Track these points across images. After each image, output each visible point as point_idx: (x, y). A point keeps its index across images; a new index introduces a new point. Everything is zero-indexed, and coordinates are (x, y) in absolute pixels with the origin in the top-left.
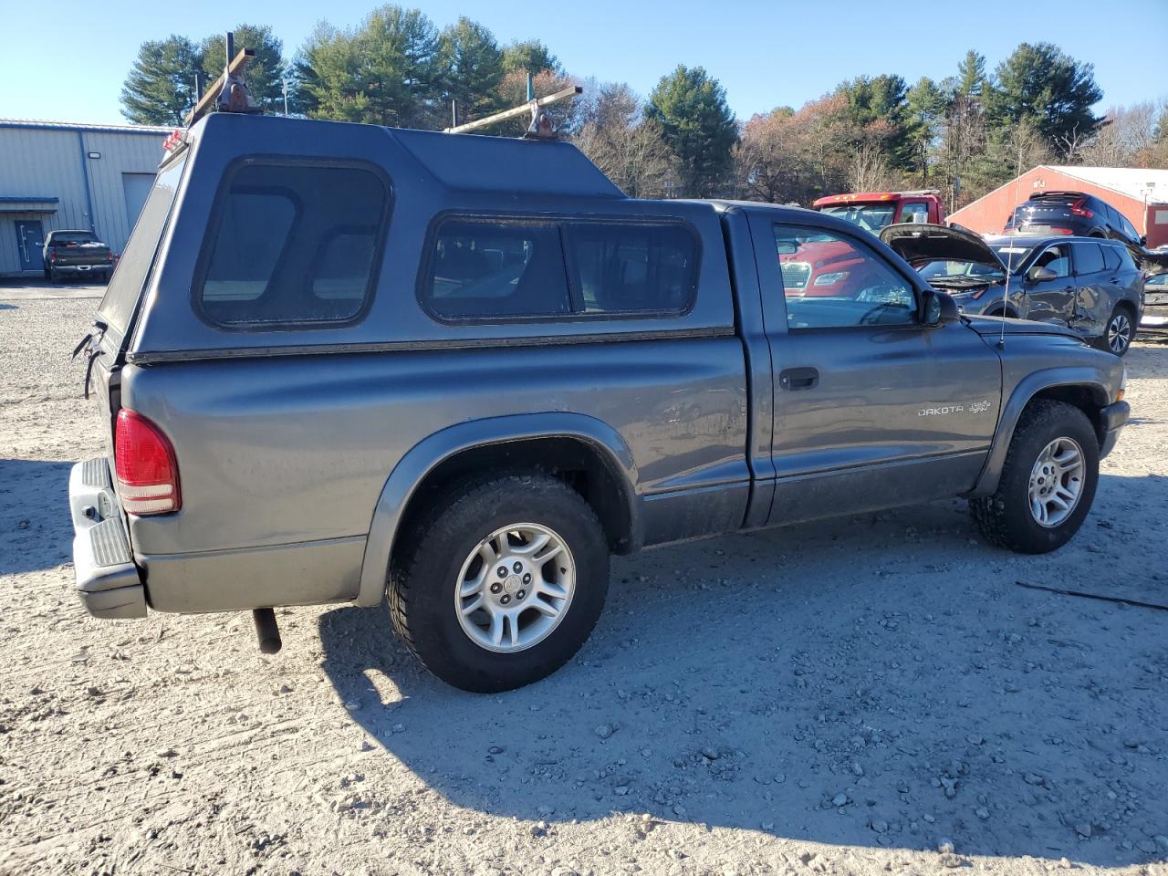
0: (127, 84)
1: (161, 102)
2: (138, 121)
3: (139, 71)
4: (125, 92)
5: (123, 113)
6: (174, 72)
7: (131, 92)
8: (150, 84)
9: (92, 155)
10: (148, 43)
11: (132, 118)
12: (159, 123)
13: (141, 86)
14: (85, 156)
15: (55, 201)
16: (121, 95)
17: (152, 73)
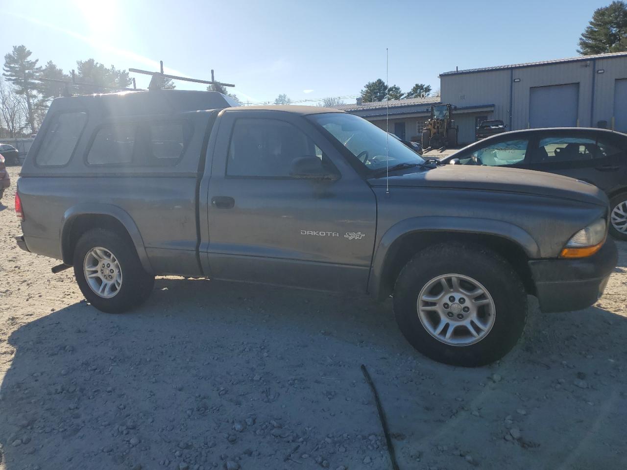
0: (583, 35)
1: (601, 41)
2: (585, 54)
3: (591, 26)
4: (581, 39)
5: (578, 51)
6: (611, 22)
7: (584, 38)
8: (595, 32)
9: (516, 81)
10: (598, 9)
11: (582, 53)
12: (598, 53)
13: (590, 34)
14: (513, 81)
15: (493, 106)
16: (579, 41)
17: (598, 25)
